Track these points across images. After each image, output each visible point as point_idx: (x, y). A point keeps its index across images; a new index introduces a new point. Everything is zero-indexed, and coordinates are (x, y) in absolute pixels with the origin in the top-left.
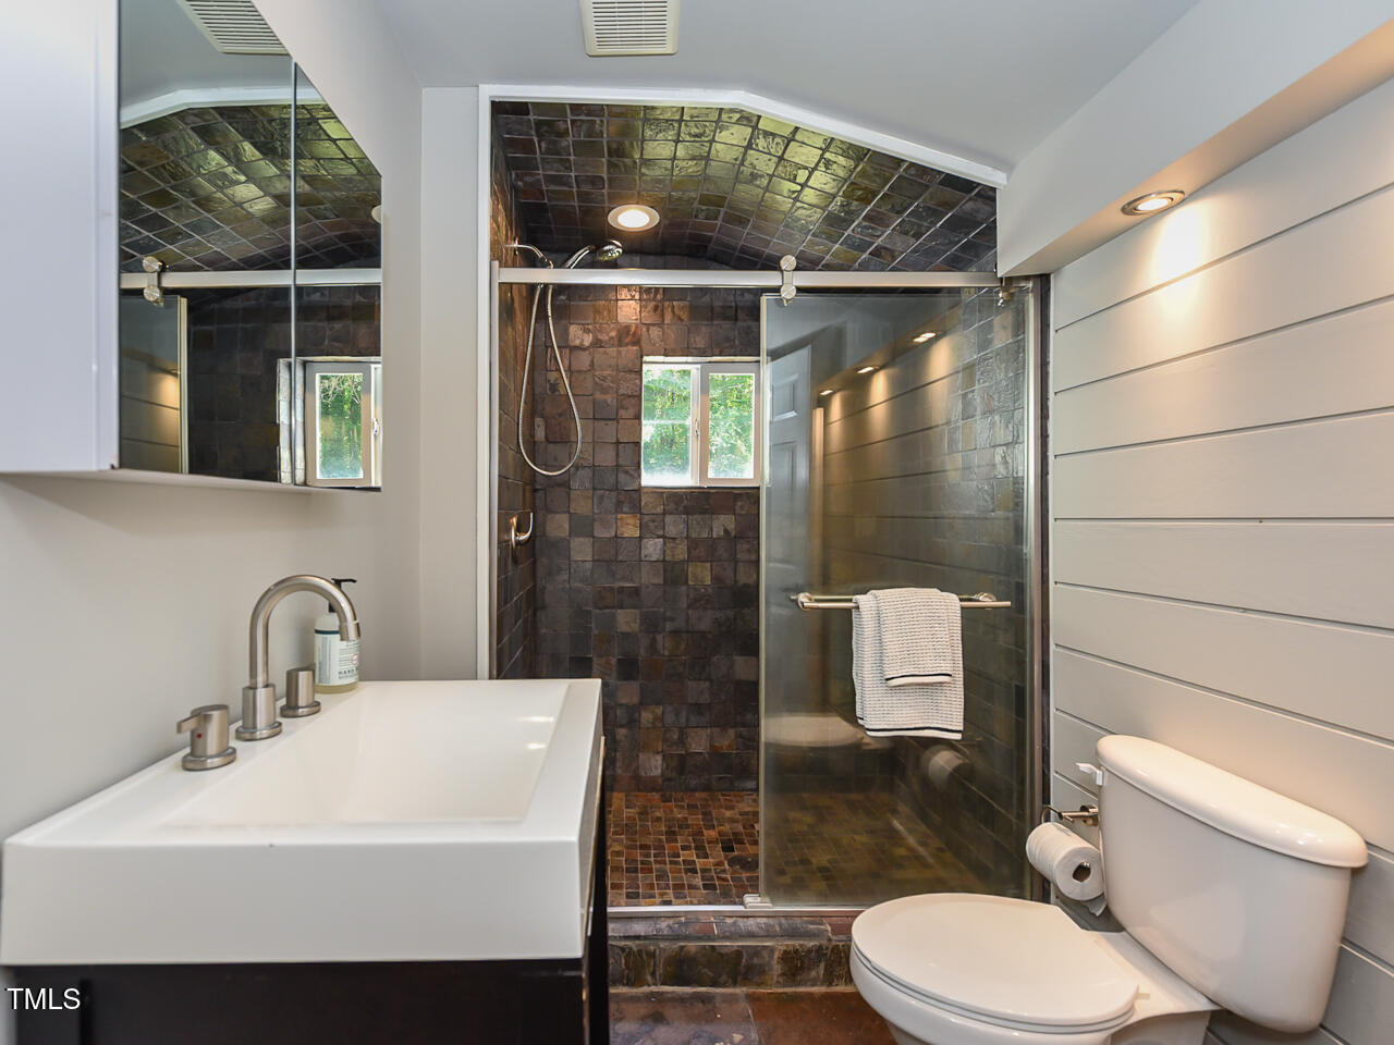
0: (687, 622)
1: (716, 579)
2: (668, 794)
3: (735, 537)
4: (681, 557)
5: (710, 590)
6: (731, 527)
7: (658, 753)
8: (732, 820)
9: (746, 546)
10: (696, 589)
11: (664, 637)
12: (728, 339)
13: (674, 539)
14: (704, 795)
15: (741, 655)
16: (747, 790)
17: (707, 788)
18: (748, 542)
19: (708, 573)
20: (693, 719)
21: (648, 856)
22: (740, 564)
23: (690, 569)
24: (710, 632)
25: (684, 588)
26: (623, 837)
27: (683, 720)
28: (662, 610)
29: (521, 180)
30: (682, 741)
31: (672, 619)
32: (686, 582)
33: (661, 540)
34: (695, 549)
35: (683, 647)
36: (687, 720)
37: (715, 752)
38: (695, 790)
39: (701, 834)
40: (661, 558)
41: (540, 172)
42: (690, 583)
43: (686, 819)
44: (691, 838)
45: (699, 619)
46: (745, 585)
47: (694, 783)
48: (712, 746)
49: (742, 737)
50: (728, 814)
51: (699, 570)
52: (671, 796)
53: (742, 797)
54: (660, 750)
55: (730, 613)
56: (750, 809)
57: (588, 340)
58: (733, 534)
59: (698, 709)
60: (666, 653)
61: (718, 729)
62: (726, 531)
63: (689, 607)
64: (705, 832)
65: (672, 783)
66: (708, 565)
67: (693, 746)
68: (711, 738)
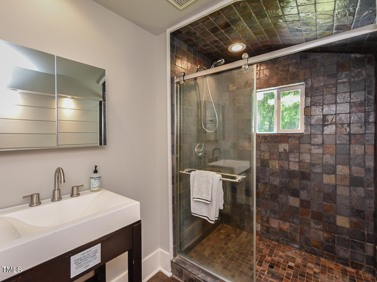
0: (269, 181)
1: (281, 167)
2: (262, 238)
3: (289, 152)
4: (267, 158)
5: (278, 170)
6: (287, 148)
7: (259, 223)
8: (281, 257)
9: (293, 156)
10: (273, 170)
11: (261, 185)
12: (285, 79)
13: (264, 151)
14: (276, 243)
15: (292, 196)
16: (295, 248)
17: (278, 241)
18: (294, 154)
19: (278, 164)
20: (272, 215)
21: (240, 257)
22: (291, 162)
23: (270, 163)
24: (278, 186)
25: (268, 169)
26: (237, 247)
27: (268, 214)
28: (260, 175)
29: (197, 49)
30: (268, 221)
31: (264, 179)
32: (269, 167)
33: (259, 151)
34: (272, 155)
35: (268, 189)
36: (270, 215)
37: (281, 229)
38: (273, 240)
39: (265, 257)
40: (260, 158)
41: (200, 45)
42: (270, 167)
43: (263, 249)
44: (260, 257)
45: (274, 180)
46: (293, 170)
47: (272, 237)
48: (280, 227)
49: (292, 227)
50: (281, 254)
51: (274, 163)
52: (263, 239)
53: (291, 249)
54: (260, 222)
55: (287, 180)
56: (292, 256)
57: (235, 88)
58: (288, 151)
59: (275, 212)
60: (262, 190)
61: (282, 222)
62: (285, 150)
63: (270, 175)
64: (267, 257)
65: (264, 235)
66: (277, 161)
67: (272, 224)
68: (279, 224)
